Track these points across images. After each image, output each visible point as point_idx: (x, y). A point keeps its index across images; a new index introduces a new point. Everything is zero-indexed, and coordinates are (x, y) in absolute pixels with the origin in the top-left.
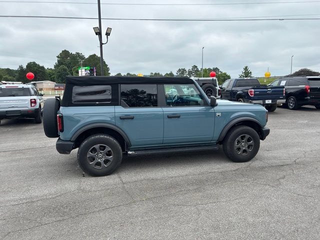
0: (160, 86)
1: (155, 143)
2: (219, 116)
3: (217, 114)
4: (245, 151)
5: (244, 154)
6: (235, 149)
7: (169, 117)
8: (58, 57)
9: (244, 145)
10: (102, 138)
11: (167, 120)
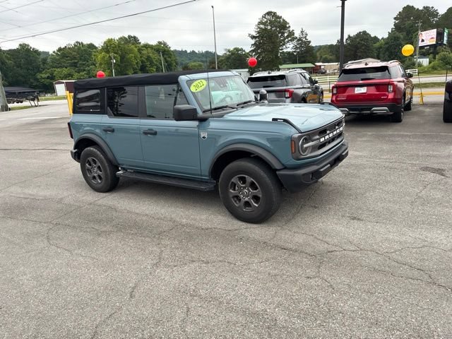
0: (141, 88)
1: (135, 164)
2: (204, 137)
3: (202, 136)
4: (247, 204)
5: (247, 209)
6: (231, 196)
7: (146, 133)
8: (395, 18)
9: (246, 194)
10: (92, 151)
11: (143, 136)
